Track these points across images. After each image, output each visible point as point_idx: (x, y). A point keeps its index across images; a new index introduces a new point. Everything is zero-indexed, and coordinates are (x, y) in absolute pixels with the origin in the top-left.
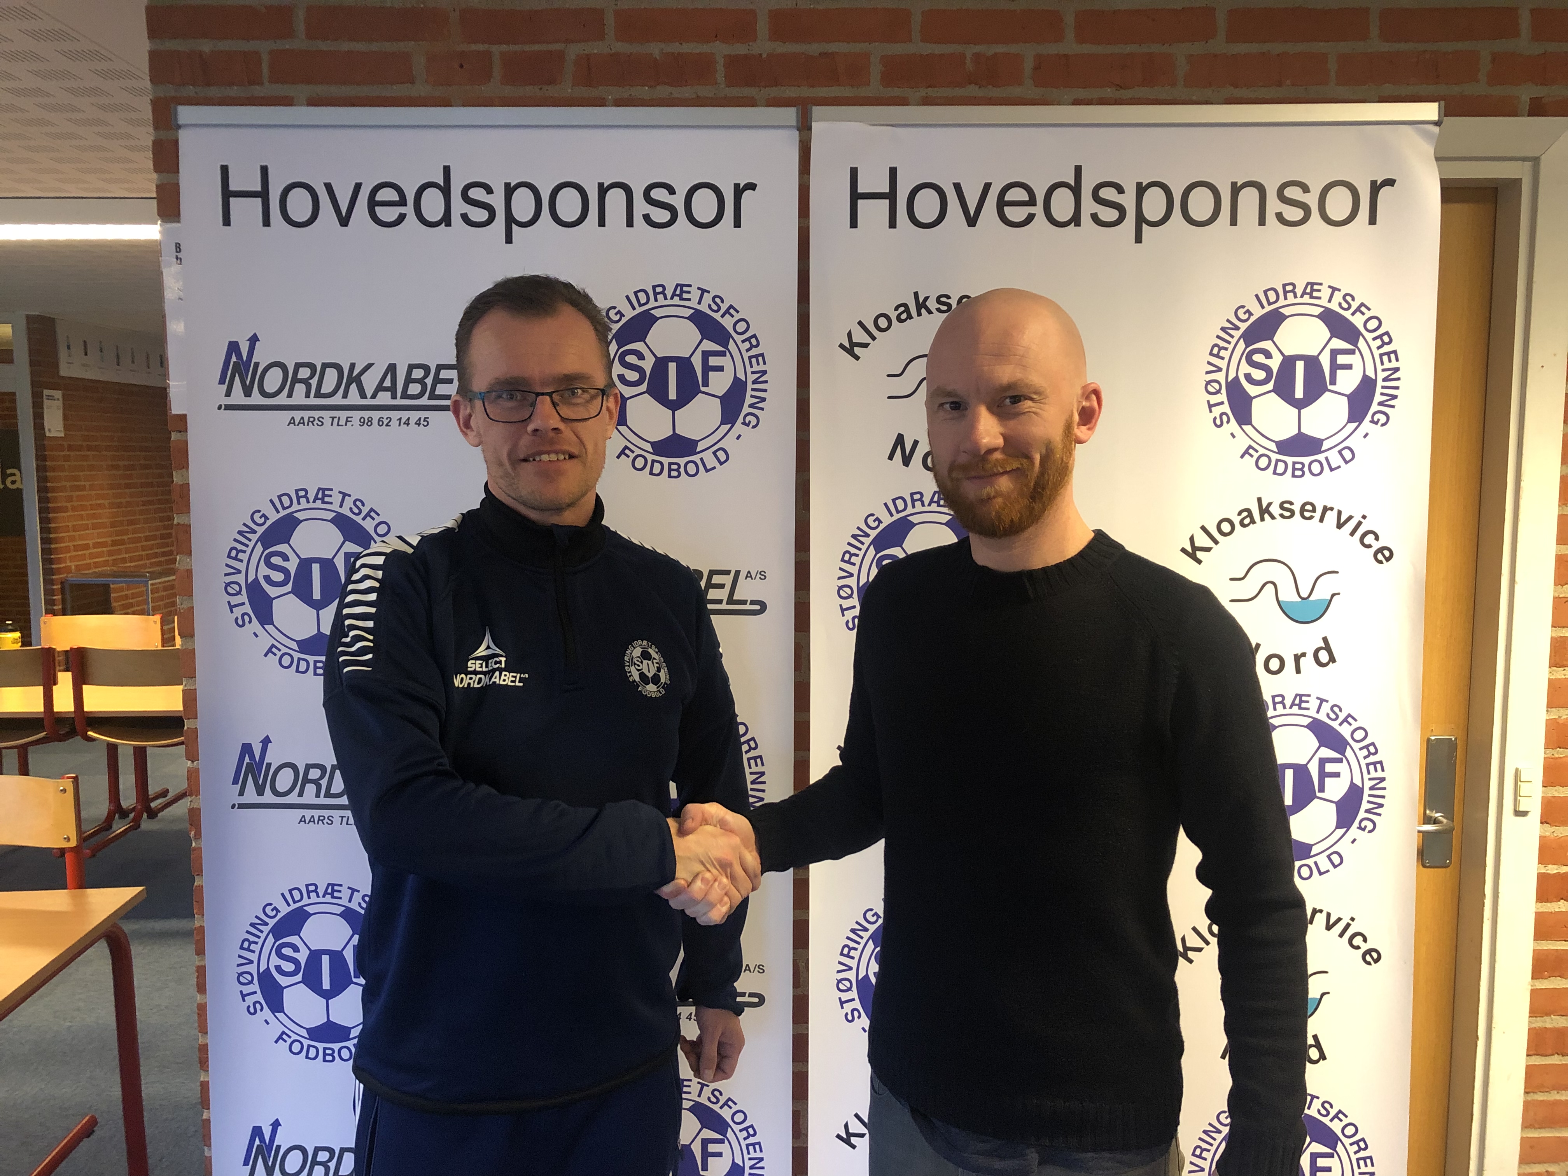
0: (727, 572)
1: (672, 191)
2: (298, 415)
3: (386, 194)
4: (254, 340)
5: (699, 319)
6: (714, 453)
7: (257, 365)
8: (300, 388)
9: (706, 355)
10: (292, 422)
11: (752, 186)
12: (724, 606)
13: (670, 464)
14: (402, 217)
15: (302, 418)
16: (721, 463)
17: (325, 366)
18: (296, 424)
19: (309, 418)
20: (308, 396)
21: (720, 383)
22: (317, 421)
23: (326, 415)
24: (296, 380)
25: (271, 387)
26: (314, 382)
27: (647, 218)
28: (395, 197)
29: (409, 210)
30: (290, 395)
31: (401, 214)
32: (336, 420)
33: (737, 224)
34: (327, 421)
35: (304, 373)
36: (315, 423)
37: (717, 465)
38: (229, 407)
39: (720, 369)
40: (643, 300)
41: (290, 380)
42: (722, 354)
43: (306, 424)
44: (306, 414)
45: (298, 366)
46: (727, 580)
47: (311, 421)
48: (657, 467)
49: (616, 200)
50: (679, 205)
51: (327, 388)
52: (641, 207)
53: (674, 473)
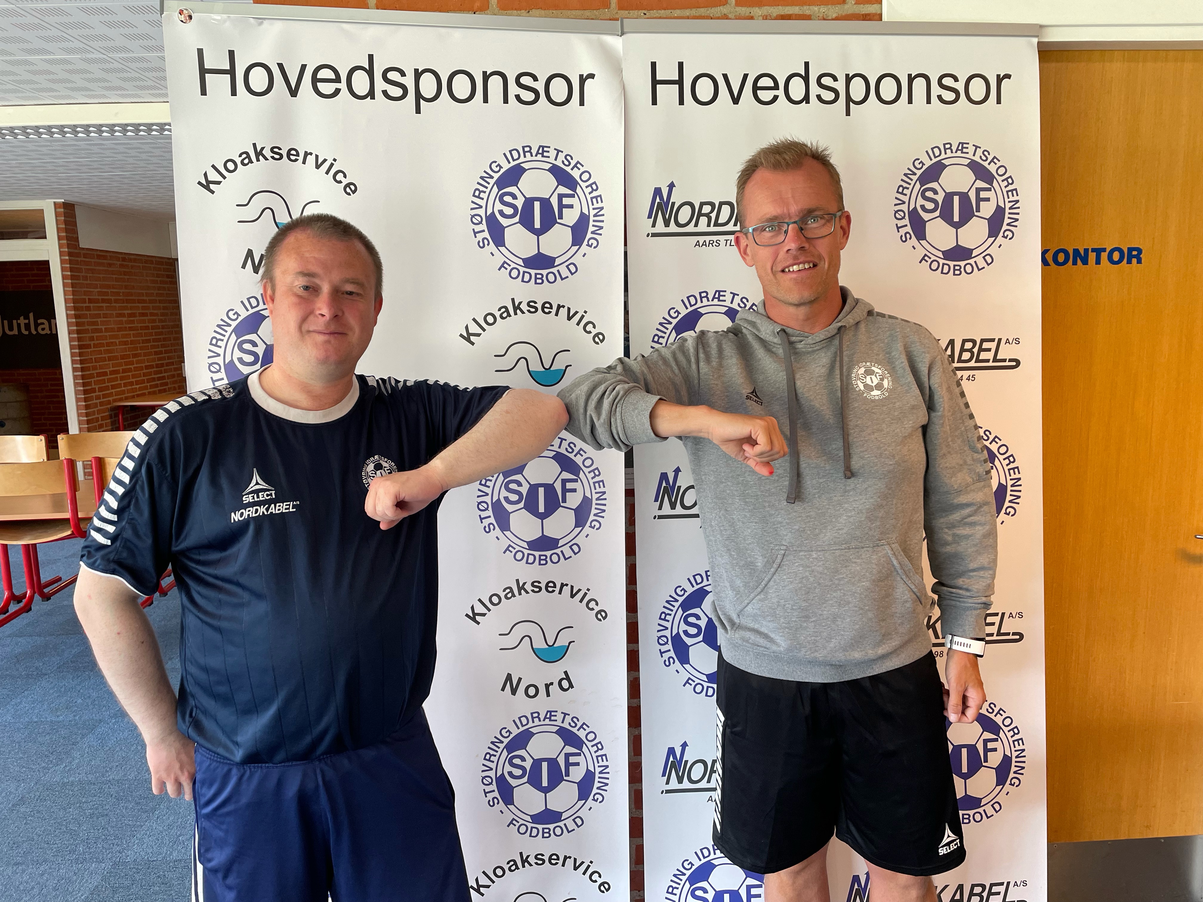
0: (993, 340)
1: (956, 79)
2: (701, 239)
3: (766, 82)
4: (671, 186)
5: (974, 166)
6: (984, 258)
7: (673, 204)
8: (703, 220)
9: (978, 190)
10: (697, 244)
11: (1008, 76)
12: (991, 364)
13: (955, 266)
14: (776, 98)
15: (705, 241)
16: (988, 265)
17: (721, 204)
18: (701, 245)
19: (710, 241)
20: (709, 225)
21: (987, 210)
22: (715, 243)
23: (722, 238)
24: (700, 214)
25: (682, 219)
26: (713, 216)
27: (940, 97)
28: (771, 83)
29: (781, 92)
30: (696, 225)
31: (775, 96)
32: (729, 242)
33: (999, 102)
34: (723, 243)
35: (706, 209)
36: (714, 244)
37: (985, 265)
38: (654, 235)
39: (988, 200)
40: (937, 153)
41: (697, 215)
42: (989, 190)
43: (707, 245)
44: (708, 238)
45: (702, 204)
46: (993, 345)
47: (711, 243)
48: (946, 267)
49: (919, 85)
50: (961, 88)
51: (722, 219)
52: (936, 90)
53: (958, 271)
